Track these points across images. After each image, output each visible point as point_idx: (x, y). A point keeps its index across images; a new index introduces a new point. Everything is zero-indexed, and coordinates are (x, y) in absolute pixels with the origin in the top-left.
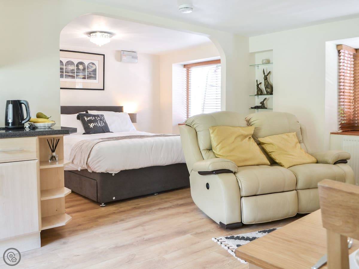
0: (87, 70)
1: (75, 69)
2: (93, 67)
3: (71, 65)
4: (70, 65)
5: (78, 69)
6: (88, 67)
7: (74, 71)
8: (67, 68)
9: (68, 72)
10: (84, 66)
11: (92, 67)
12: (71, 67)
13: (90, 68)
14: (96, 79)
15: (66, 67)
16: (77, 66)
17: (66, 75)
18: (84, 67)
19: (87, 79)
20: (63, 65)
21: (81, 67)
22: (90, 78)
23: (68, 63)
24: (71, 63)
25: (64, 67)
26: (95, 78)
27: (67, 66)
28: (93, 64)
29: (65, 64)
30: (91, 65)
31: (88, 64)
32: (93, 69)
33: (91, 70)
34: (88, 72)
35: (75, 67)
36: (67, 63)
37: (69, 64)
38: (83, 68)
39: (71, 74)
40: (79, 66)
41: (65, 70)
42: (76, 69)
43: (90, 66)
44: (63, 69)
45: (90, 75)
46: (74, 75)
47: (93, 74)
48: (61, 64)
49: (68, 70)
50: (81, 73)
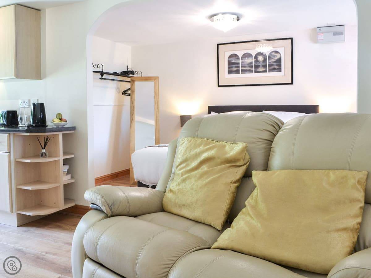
0: (269, 61)
1: (253, 61)
2: (276, 56)
3: (248, 57)
5: (257, 61)
6: (269, 57)
7: (252, 65)
9: (245, 67)
10: (265, 56)
11: (275, 56)
12: (248, 60)
13: (272, 59)
14: (281, 71)
15: (242, 61)
16: (256, 57)
17: (242, 70)
19: (269, 72)
20: (239, 59)
21: (260, 58)
22: (273, 71)
23: (245, 56)
24: (248, 55)
25: (240, 61)
28: (277, 52)
29: (242, 58)
30: (274, 54)
31: (270, 53)
32: (276, 58)
33: (275, 60)
34: (270, 63)
35: (253, 59)
36: (243, 56)
38: (263, 59)
39: (248, 68)
40: (258, 58)
41: (241, 65)
43: (272, 55)
44: (239, 63)
45: (273, 67)
46: (251, 69)
47: (277, 65)
48: (237, 58)
49: (245, 64)
50: (261, 66)
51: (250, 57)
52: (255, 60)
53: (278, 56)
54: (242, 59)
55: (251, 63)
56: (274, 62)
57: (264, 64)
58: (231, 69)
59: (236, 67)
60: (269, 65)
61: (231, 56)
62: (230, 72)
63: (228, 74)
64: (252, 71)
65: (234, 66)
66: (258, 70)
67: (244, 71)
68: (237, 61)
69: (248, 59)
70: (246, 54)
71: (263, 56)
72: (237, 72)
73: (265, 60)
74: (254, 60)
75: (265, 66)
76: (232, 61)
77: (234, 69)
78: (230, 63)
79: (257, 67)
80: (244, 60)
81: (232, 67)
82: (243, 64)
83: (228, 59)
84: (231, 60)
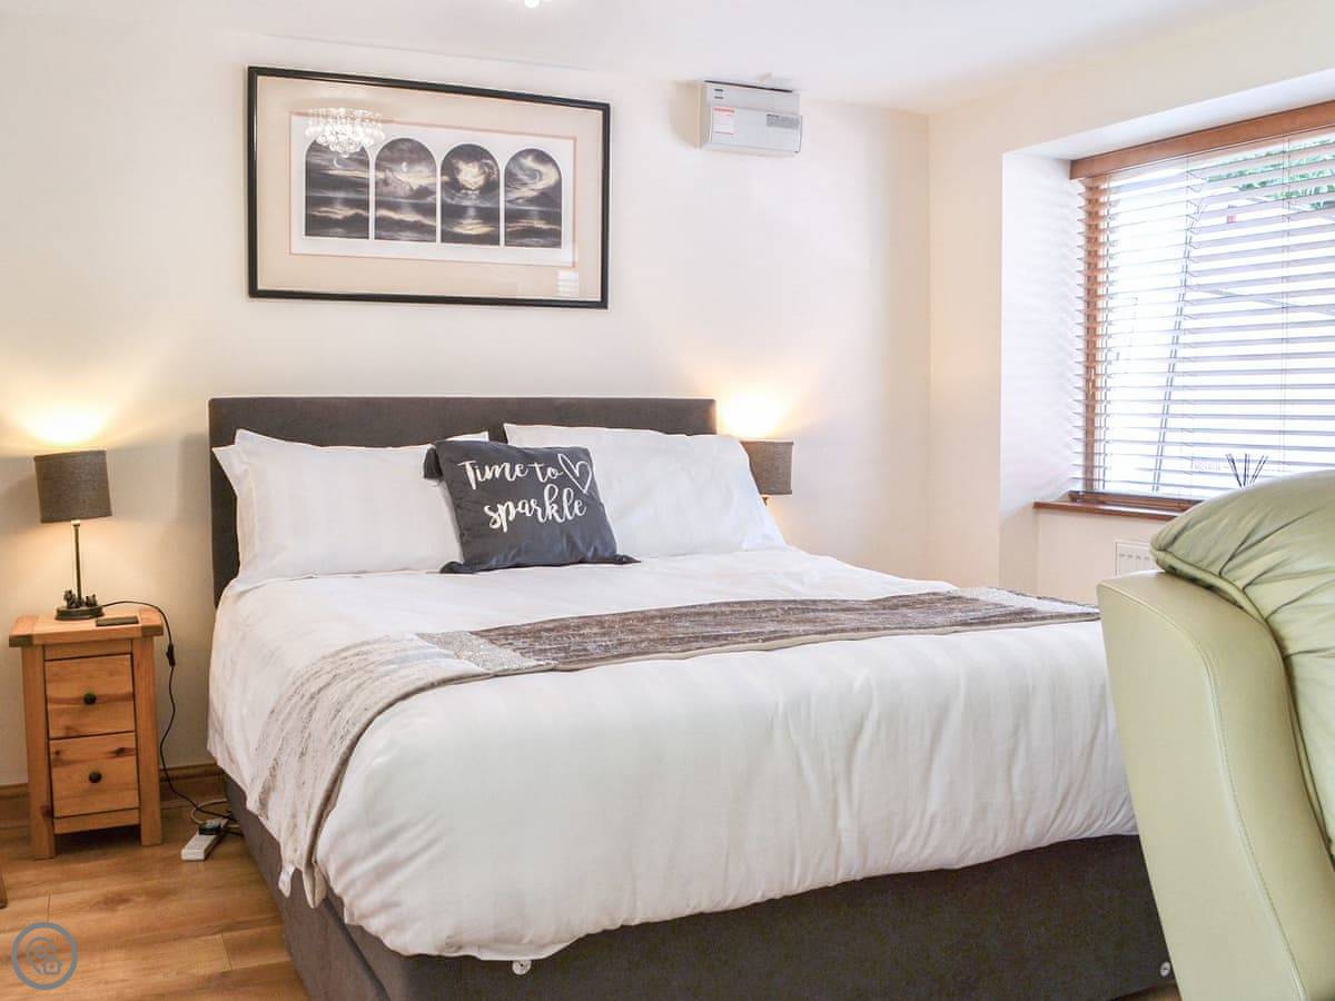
0: (506, 192)
1: (434, 185)
2: (541, 174)
3: (411, 162)
4: (404, 164)
5: (453, 186)
6: (509, 175)
7: (429, 199)
8: (385, 182)
9: (394, 207)
10: (491, 168)
11: (534, 174)
12: (410, 177)
13: (525, 184)
14: (557, 244)
15: (381, 175)
16: (449, 167)
17: (380, 222)
18: (488, 176)
19: (507, 244)
20: (366, 164)
21: (470, 175)
22: (526, 241)
23: (396, 155)
24: (411, 152)
25: (372, 175)
26: (552, 238)
27: (391, 170)
28: (542, 157)
29: (379, 158)
30: (529, 162)
31: (515, 158)
32: (541, 185)
33: (535, 194)
34: (510, 201)
35: (435, 176)
36: (387, 153)
37: (399, 161)
38: (480, 180)
39: (410, 217)
40: (458, 170)
41: (376, 195)
42: (445, 185)
43: (521, 168)
44: (367, 186)
45: (524, 223)
46: (427, 221)
47: (544, 216)
48: (355, 156)
49: (393, 194)
50: (472, 212)
51: (419, 160)
52: (446, 178)
53: (548, 178)
54: (378, 167)
55: (425, 192)
56: (531, 201)
57: (488, 205)
58: (323, 211)
59: (348, 203)
60: (506, 211)
62: (316, 225)
63: (307, 233)
64: (432, 230)
65: (341, 195)
66: (458, 230)
67: (388, 229)
68: (355, 174)
69: (408, 172)
70: (404, 146)
71: (481, 167)
72: (355, 227)
73: (489, 188)
74: (439, 179)
75: (489, 216)
76: (325, 168)
77: (341, 212)
78: (318, 179)
79: (453, 213)
80: (389, 174)
81: (329, 202)
82: (385, 190)
83: (307, 156)
84: (323, 163)
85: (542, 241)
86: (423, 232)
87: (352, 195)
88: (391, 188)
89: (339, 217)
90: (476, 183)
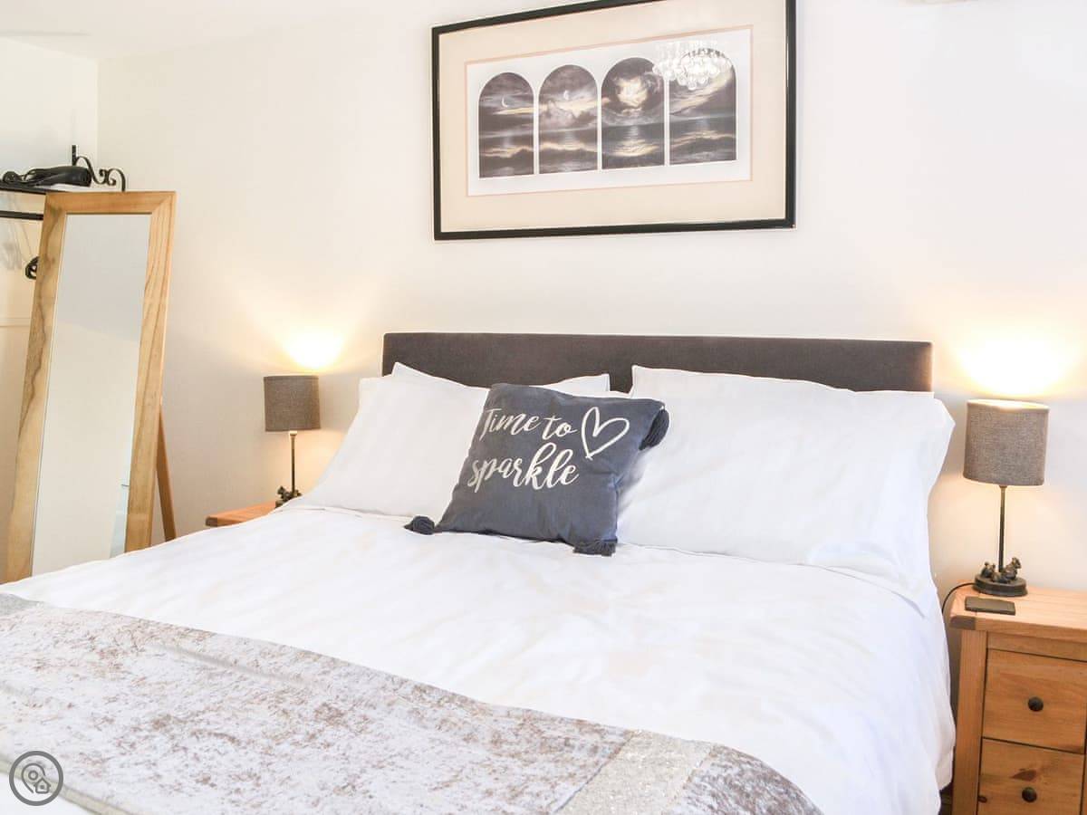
0: (671, 104)
1: (596, 108)
3: (573, 88)
4: (566, 92)
5: (614, 105)
6: (675, 84)
7: (591, 125)
8: (548, 114)
9: (557, 138)
10: (653, 80)
12: (573, 105)
13: (690, 92)
14: (732, 157)
15: (544, 108)
16: (610, 88)
17: (544, 155)
18: (650, 92)
19: (673, 161)
20: (530, 99)
21: (632, 92)
22: (695, 156)
23: (558, 83)
24: (572, 78)
25: (536, 109)
26: (726, 149)
27: (553, 101)
29: (542, 92)
32: (709, 89)
33: (703, 100)
34: (676, 114)
35: (596, 98)
36: (549, 83)
37: (561, 90)
38: (643, 96)
39: (572, 146)
40: (619, 89)
41: (540, 128)
42: (605, 107)
44: (531, 121)
45: (691, 137)
46: (589, 149)
47: (713, 125)
48: (520, 93)
49: (556, 126)
50: (634, 132)
51: (581, 85)
52: (607, 100)
53: (720, 80)
54: (542, 100)
55: (587, 117)
56: (700, 109)
57: (651, 121)
58: (493, 152)
59: (516, 140)
60: (672, 125)
61: (492, 88)
62: (489, 167)
63: (482, 176)
64: (593, 157)
65: (508, 134)
66: (621, 153)
67: (552, 161)
68: (520, 110)
69: (570, 100)
70: (565, 74)
71: (644, 81)
72: (522, 164)
73: (653, 101)
74: (599, 102)
75: (652, 133)
76: (495, 109)
77: (509, 151)
78: (489, 121)
79: (614, 135)
80: (552, 105)
81: (498, 142)
82: (548, 122)
83: (481, 101)
84: (493, 105)
85: (712, 154)
86: (583, 160)
87: (518, 132)
88: (553, 120)
89: (508, 156)
90: (638, 99)
